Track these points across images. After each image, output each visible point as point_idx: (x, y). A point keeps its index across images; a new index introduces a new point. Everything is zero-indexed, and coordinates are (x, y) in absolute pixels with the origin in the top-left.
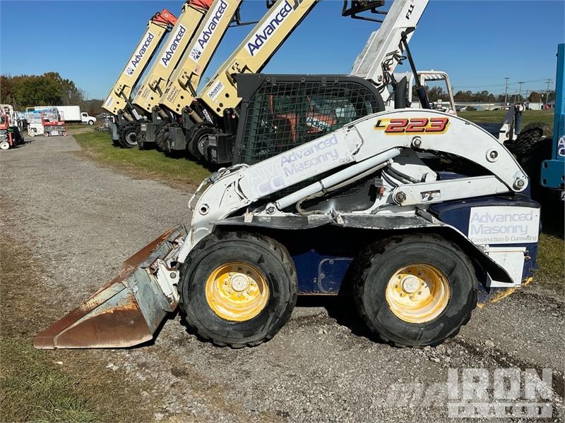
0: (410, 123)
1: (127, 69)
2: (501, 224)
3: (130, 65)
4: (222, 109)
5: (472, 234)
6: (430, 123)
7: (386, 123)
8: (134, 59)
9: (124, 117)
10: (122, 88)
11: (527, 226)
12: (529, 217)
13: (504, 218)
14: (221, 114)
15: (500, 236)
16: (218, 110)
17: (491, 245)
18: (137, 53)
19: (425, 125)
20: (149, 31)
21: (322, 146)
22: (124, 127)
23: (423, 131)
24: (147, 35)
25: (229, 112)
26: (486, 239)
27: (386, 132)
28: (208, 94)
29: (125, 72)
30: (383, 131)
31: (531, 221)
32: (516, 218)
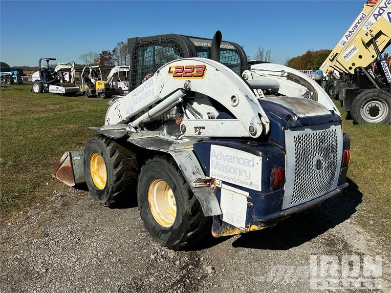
0: (185, 69)
1: (341, 41)
2: (231, 165)
3: (344, 39)
4: (354, 68)
5: (212, 168)
6: (195, 69)
7: (173, 70)
8: (347, 34)
9: (333, 76)
10: (334, 55)
11: (250, 172)
12: (251, 163)
13: (233, 158)
14: (352, 72)
15: (230, 175)
16: (350, 68)
17: (224, 182)
18: (351, 29)
19: (192, 72)
20: (362, 12)
21: (147, 86)
22: (330, 83)
23: (191, 76)
24: (361, 15)
25: (358, 70)
26: (221, 176)
27: (174, 76)
28: (343, 56)
29: (339, 44)
30: (172, 75)
31: (252, 168)
32: (241, 161)
